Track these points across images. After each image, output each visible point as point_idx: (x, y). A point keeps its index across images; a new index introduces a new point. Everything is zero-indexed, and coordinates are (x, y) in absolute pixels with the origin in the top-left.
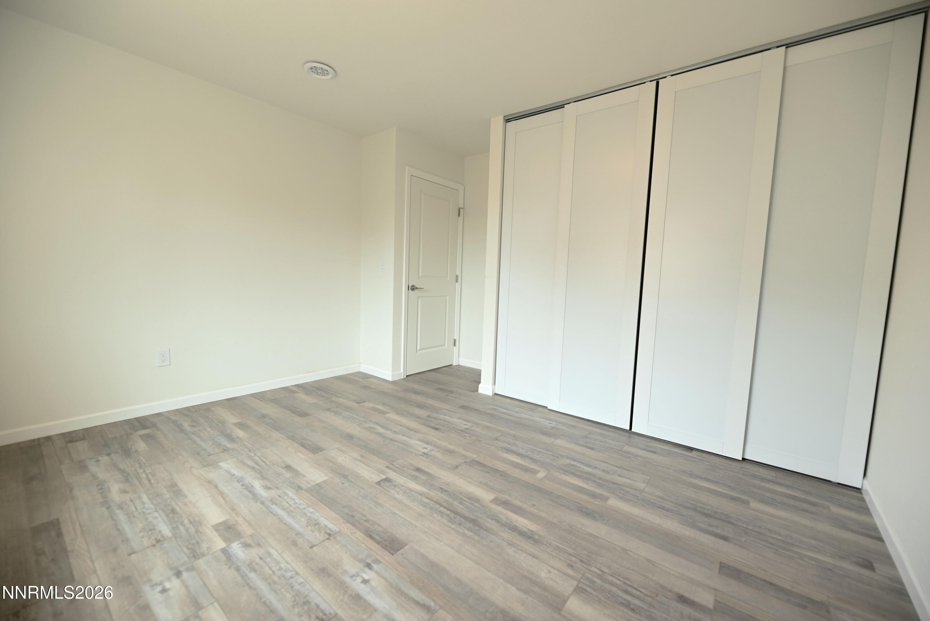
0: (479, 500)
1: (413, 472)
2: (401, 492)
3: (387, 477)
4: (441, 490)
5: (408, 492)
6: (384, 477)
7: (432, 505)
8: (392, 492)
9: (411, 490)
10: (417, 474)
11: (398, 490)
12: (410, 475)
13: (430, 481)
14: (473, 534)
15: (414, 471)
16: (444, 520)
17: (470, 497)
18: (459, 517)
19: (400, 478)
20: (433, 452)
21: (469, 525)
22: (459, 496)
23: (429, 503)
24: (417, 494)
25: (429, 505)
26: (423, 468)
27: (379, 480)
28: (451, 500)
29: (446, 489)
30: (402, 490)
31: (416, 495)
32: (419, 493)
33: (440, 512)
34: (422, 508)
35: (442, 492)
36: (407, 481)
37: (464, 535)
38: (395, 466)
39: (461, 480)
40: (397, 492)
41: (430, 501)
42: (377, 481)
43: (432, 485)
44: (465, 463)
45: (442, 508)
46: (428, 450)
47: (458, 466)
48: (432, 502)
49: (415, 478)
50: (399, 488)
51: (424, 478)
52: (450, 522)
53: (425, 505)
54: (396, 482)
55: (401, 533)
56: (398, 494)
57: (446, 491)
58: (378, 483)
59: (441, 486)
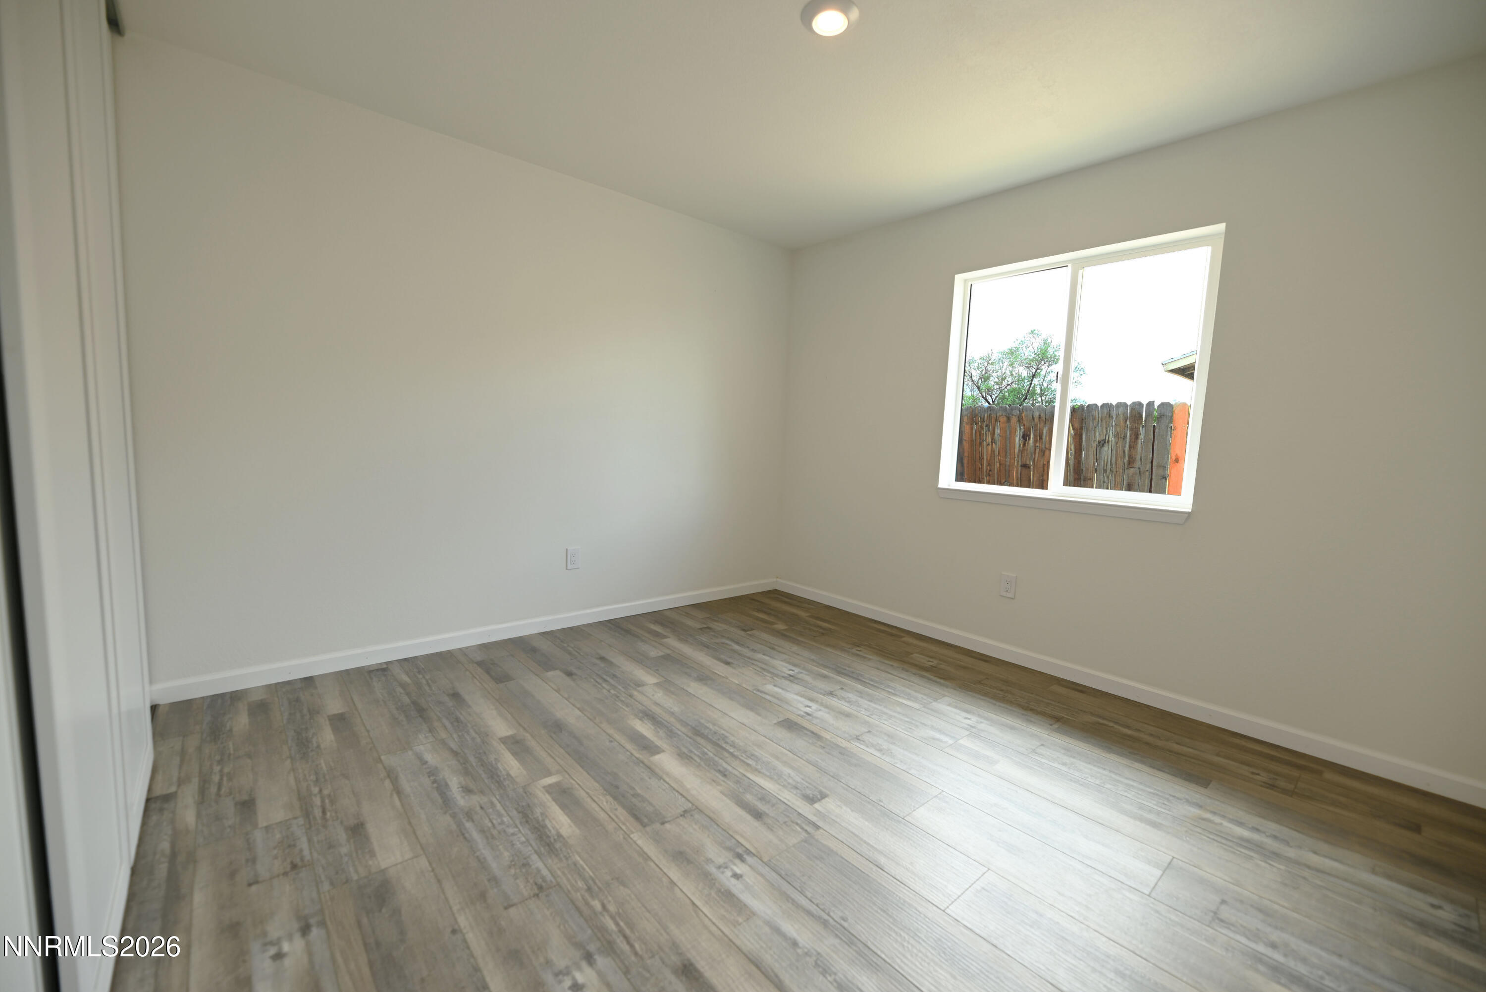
0: (679, 755)
1: (767, 811)
2: (785, 777)
3: (812, 805)
4: (726, 773)
5: (776, 777)
6: (817, 805)
7: (744, 755)
8: (798, 779)
9: (771, 778)
10: (762, 807)
11: (790, 781)
12: (773, 805)
13: (741, 790)
14: (705, 724)
15: (765, 813)
16: (732, 738)
17: (688, 759)
18: (714, 740)
19: (789, 800)
20: (720, 861)
21: (706, 732)
22: (702, 763)
23: (746, 759)
24: (762, 771)
25: (747, 756)
26: (749, 817)
27: (824, 801)
28: (717, 759)
29: (717, 774)
30: (785, 780)
31: (764, 771)
32: (759, 772)
33: (734, 747)
34: (756, 754)
35: (726, 770)
36: (777, 794)
37: (714, 725)
38: (802, 828)
39: (689, 786)
40: (792, 778)
41: (745, 760)
42: (827, 799)
43: (738, 782)
44: (666, 820)
45: (732, 750)
46: (732, 870)
47: (681, 816)
48: (743, 759)
49: (764, 797)
50: (789, 784)
51: (749, 798)
52: (726, 737)
53: (752, 756)
54: (795, 795)
55: (782, 734)
56: (789, 774)
57: (719, 771)
58: (823, 796)
59: (725, 779)
